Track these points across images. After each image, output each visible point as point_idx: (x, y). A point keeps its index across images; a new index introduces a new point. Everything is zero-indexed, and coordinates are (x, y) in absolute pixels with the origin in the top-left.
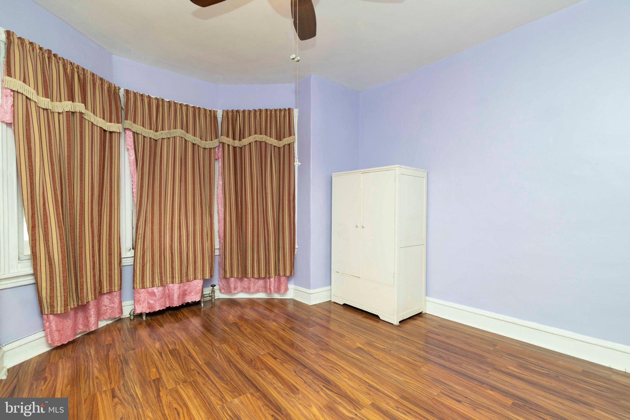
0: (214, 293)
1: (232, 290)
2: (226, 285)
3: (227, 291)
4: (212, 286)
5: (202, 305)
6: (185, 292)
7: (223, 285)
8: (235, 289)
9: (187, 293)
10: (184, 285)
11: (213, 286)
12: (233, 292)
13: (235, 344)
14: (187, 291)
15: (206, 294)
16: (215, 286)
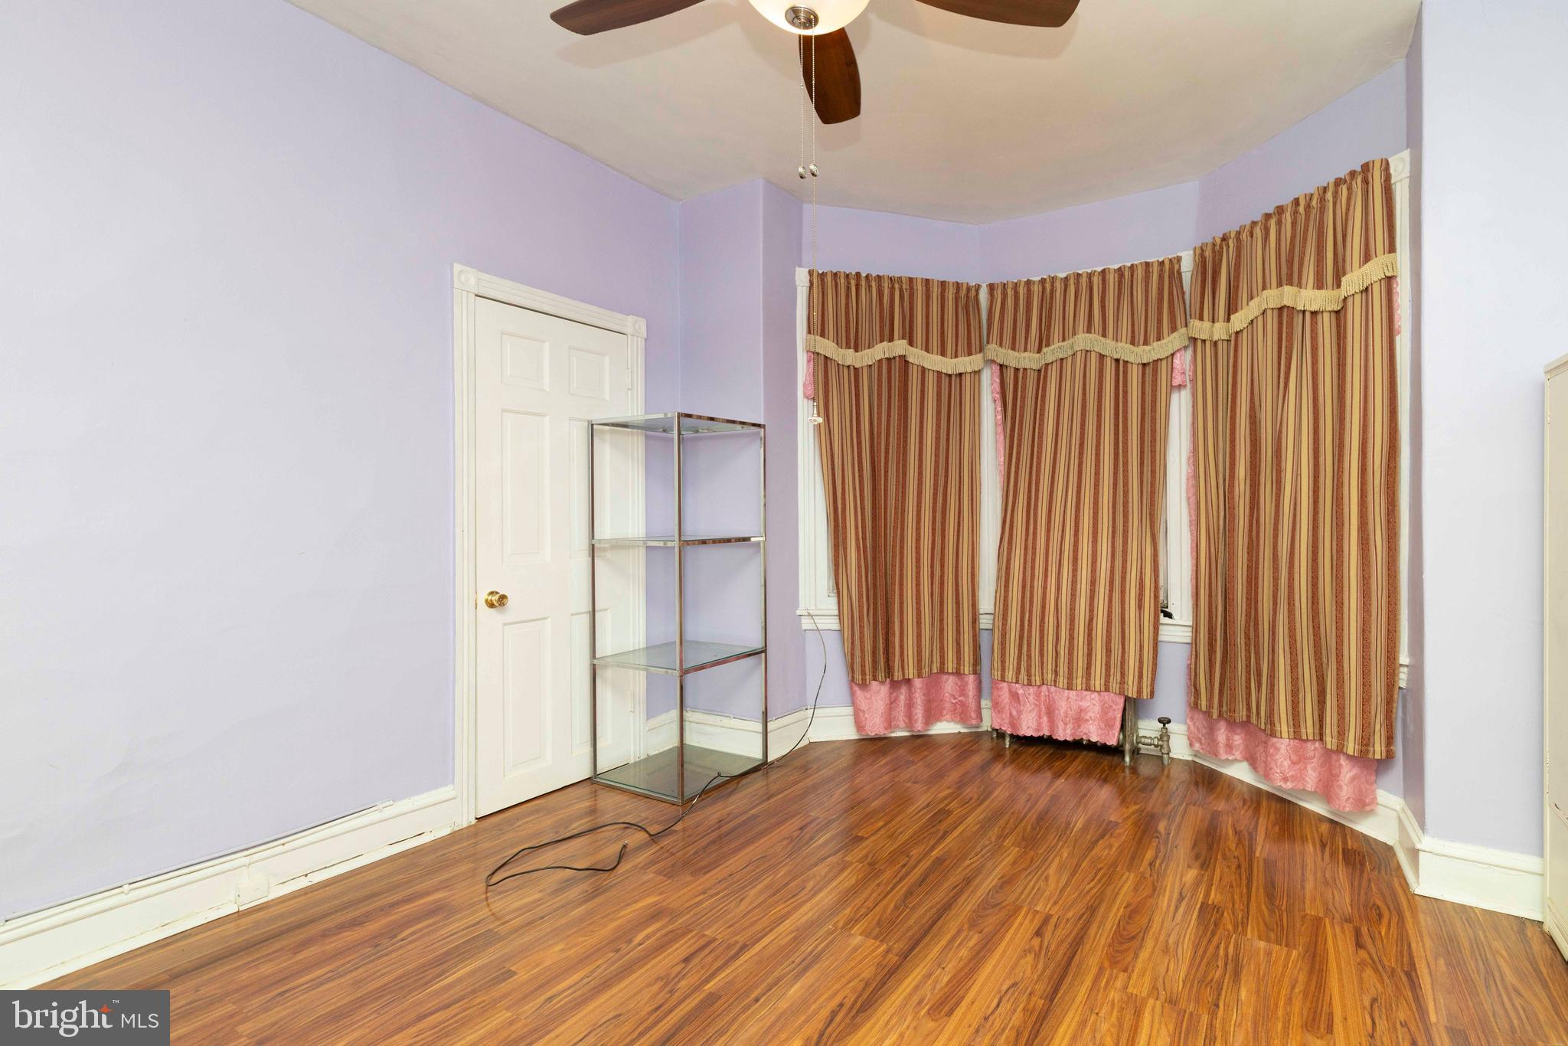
0: (1168, 741)
1: (1222, 750)
2: (1204, 731)
3: (1208, 748)
4: (1160, 721)
5: (1127, 759)
6: (1083, 715)
7: (1198, 729)
8: (1229, 747)
9: (1087, 717)
10: (1077, 695)
11: (1165, 721)
12: (1224, 757)
13: (1032, 861)
14: (1086, 713)
15: (1145, 737)
16: (1169, 721)
